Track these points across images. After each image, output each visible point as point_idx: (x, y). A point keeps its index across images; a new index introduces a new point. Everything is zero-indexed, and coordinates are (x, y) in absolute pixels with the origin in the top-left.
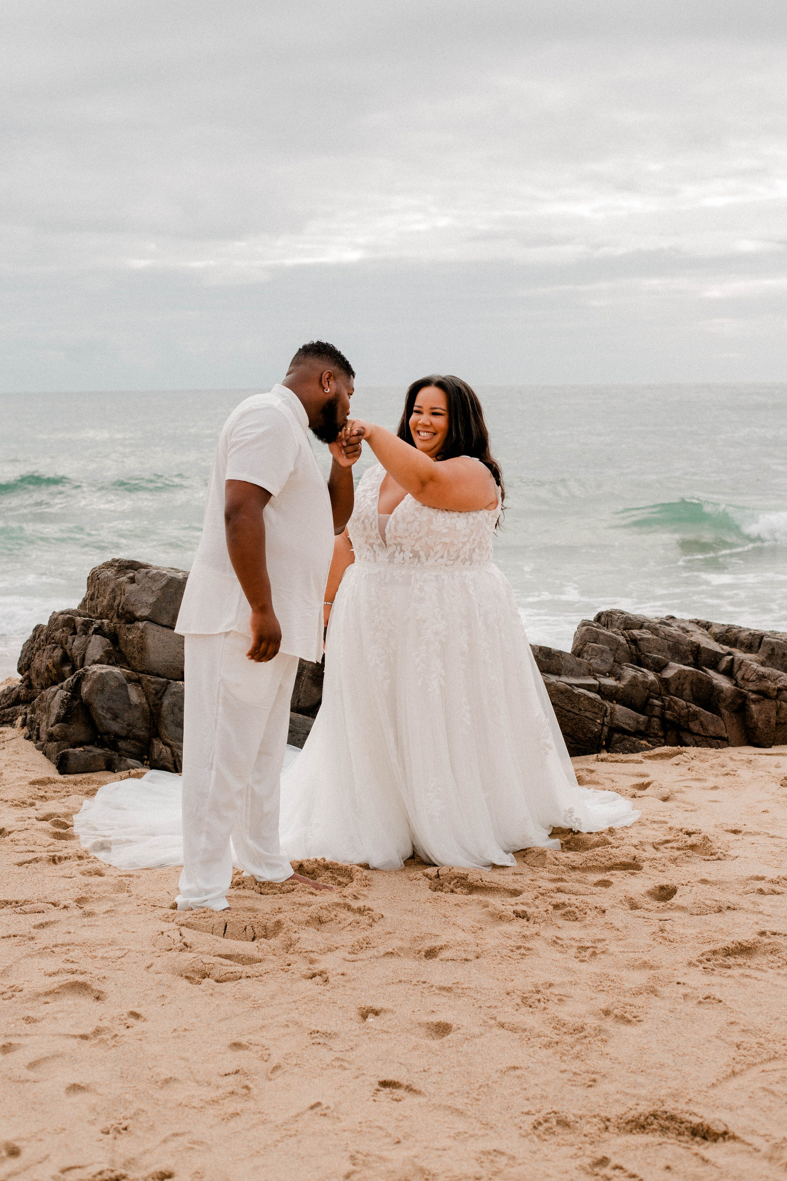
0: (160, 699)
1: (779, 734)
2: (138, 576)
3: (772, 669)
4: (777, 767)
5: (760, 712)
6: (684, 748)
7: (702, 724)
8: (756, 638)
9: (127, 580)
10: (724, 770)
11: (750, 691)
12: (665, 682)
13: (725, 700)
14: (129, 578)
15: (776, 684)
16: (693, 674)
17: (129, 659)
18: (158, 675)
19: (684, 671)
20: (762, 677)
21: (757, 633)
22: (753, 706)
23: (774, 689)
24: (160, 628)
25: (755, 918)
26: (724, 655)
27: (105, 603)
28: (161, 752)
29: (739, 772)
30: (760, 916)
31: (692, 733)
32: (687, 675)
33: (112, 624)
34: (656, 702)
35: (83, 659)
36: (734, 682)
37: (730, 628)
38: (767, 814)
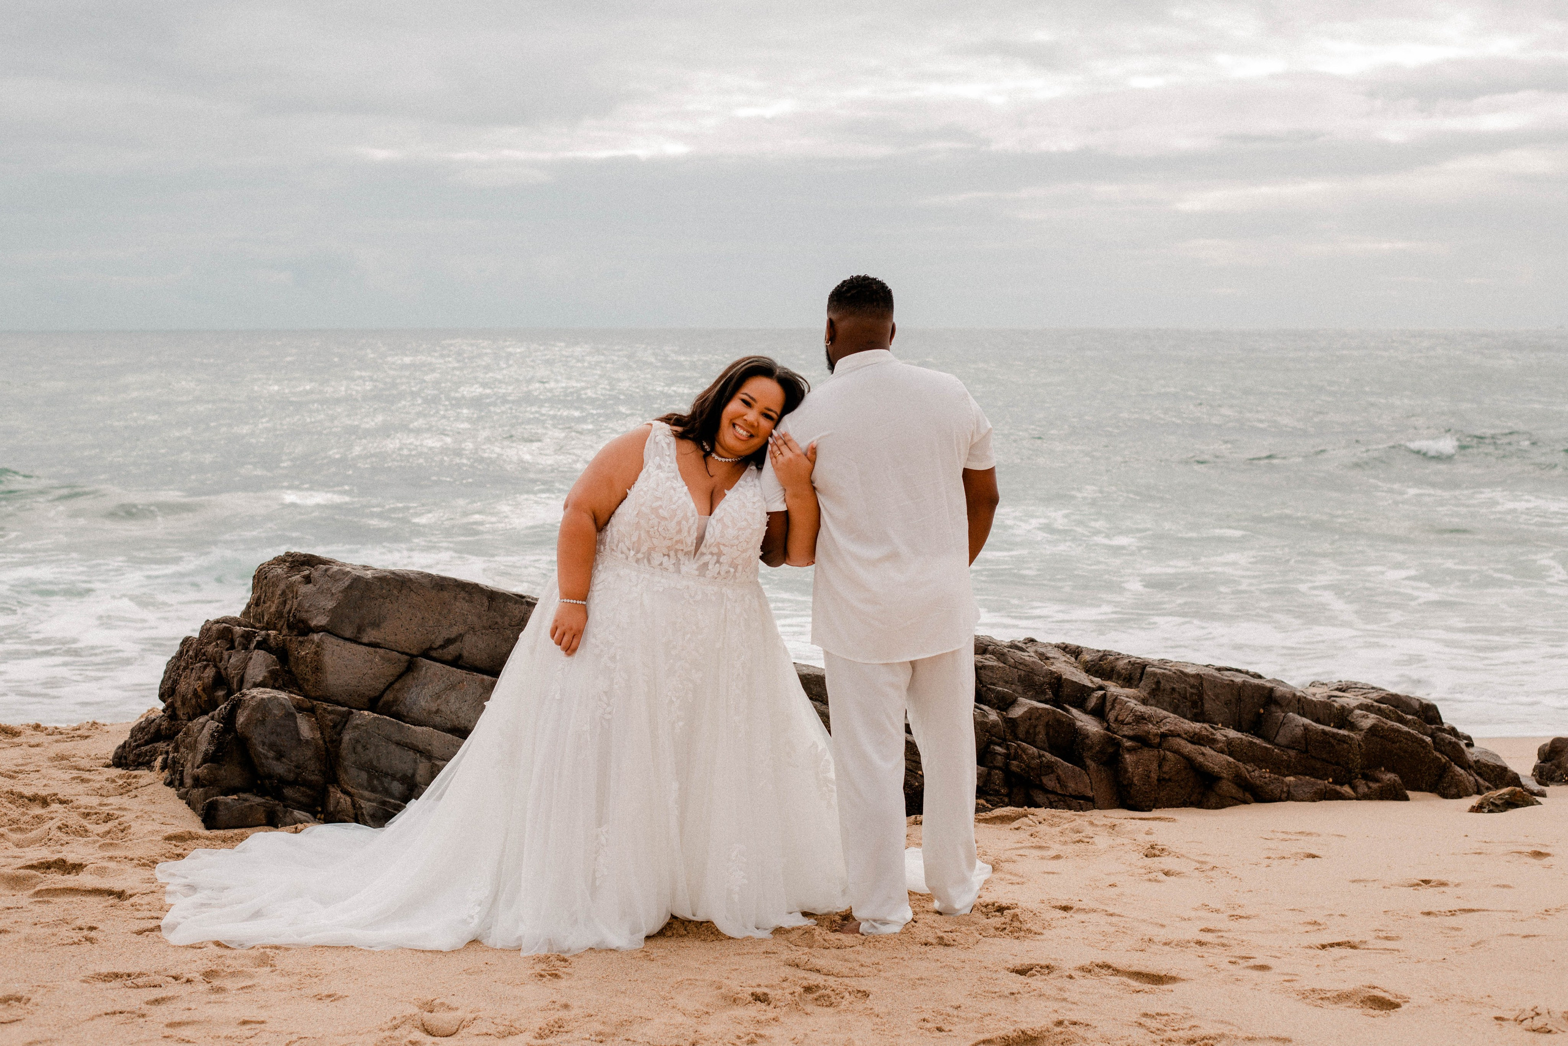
0: (340, 733)
1: (1162, 794)
2: (315, 574)
3: (1154, 708)
4: (1148, 833)
5: (1137, 764)
6: (1032, 810)
7: (1058, 779)
8: (1136, 669)
9: (300, 579)
10: (1077, 837)
11: (1124, 736)
12: (1012, 723)
13: (1091, 748)
14: (304, 577)
15: (1159, 727)
16: (1049, 713)
17: (301, 682)
18: (339, 704)
19: (1037, 709)
20: (1141, 719)
21: (1139, 661)
22: (1127, 756)
23: (1157, 734)
24: (341, 642)
25: (1056, 1005)
26: (1094, 690)
27: (273, 609)
28: (338, 803)
29: (1096, 839)
30: (1064, 1004)
31: (1046, 791)
32: (1040, 715)
33: (281, 637)
34: (998, 749)
35: (241, 682)
36: (1105, 724)
37: (1104, 655)
38: (1114, 889)
